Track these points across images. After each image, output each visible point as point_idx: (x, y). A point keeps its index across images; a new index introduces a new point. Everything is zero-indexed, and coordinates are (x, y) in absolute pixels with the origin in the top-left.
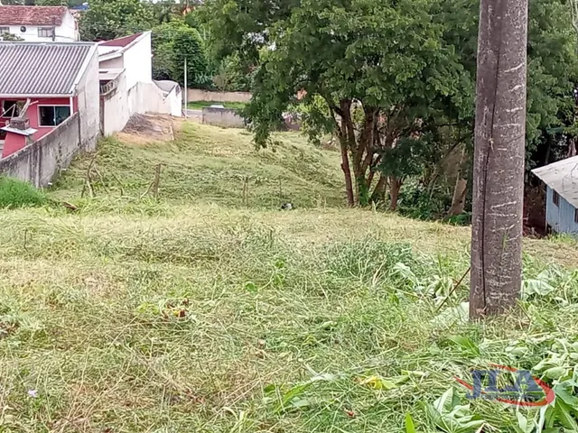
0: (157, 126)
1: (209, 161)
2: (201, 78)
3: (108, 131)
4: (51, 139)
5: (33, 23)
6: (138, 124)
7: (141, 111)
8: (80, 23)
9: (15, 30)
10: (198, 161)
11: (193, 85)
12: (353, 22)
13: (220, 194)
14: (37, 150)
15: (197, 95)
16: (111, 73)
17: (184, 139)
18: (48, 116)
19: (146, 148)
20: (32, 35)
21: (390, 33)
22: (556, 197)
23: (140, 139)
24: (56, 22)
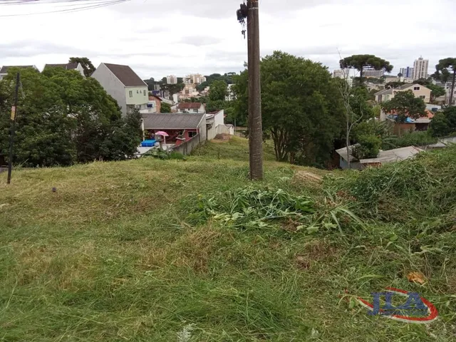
0: (224, 137)
1: (238, 148)
2: (241, 123)
3: (209, 138)
4: (190, 141)
5: (192, 108)
6: (218, 137)
7: (220, 133)
8: (206, 107)
9: (186, 110)
10: (235, 147)
11: (238, 125)
12: (274, 106)
13: (239, 157)
14: (186, 144)
15: (239, 129)
16: (211, 122)
17: (232, 141)
18: (191, 135)
19: (220, 144)
20: (191, 111)
21: (285, 109)
22: (343, 158)
23: (218, 141)
24: (199, 107)
